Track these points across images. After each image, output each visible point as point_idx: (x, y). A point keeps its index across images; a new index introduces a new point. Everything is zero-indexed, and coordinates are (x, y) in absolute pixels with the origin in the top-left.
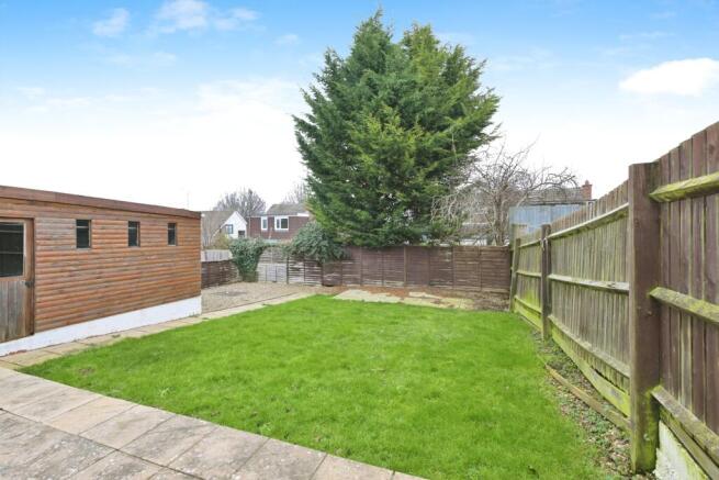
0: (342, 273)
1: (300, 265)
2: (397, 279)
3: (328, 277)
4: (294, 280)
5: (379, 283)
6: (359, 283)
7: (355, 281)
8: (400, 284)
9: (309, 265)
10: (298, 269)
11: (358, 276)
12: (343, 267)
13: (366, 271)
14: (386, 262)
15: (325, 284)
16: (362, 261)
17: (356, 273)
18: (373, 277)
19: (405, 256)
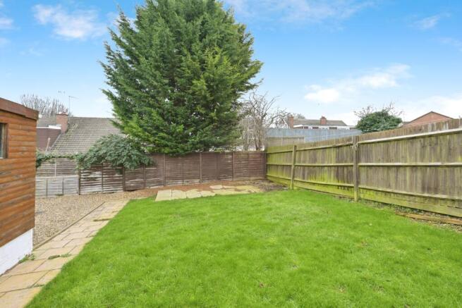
0: (145, 178)
1: (97, 174)
2: (194, 178)
3: (130, 183)
4: (88, 190)
5: (180, 182)
6: (163, 184)
7: (159, 183)
8: (197, 181)
9: (108, 173)
10: (94, 179)
11: (161, 179)
12: (147, 172)
13: (168, 174)
14: (186, 165)
15: (127, 189)
16: (165, 165)
17: (160, 176)
18: (175, 179)
19: (201, 160)
